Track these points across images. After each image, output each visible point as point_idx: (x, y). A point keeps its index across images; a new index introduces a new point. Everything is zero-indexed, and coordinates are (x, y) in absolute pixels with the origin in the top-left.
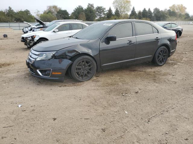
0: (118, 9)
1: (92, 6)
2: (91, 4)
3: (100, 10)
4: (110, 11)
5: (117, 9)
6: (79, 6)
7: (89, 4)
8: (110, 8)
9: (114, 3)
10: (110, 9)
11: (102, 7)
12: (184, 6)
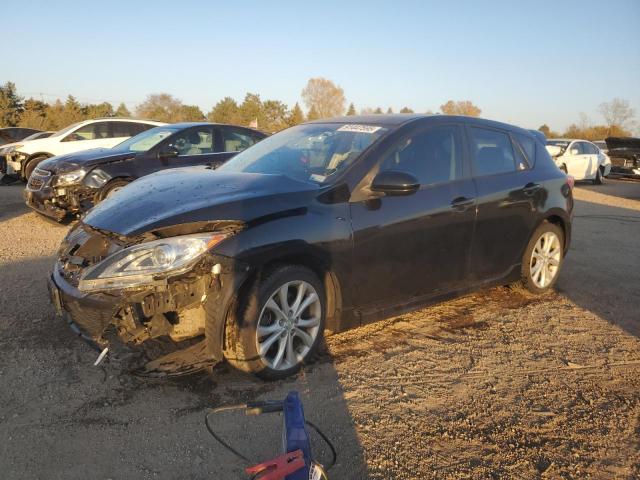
0: (316, 109)
1: (256, 98)
2: (253, 93)
3: (274, 108)
4: (297, 111)
5: (313, 109)
6: (226, 99)
7: (249, 95)
8: (297, 104)
9: (304, 94)
10: (297, 108)
11: (277, 103)
12: (474, 105)
